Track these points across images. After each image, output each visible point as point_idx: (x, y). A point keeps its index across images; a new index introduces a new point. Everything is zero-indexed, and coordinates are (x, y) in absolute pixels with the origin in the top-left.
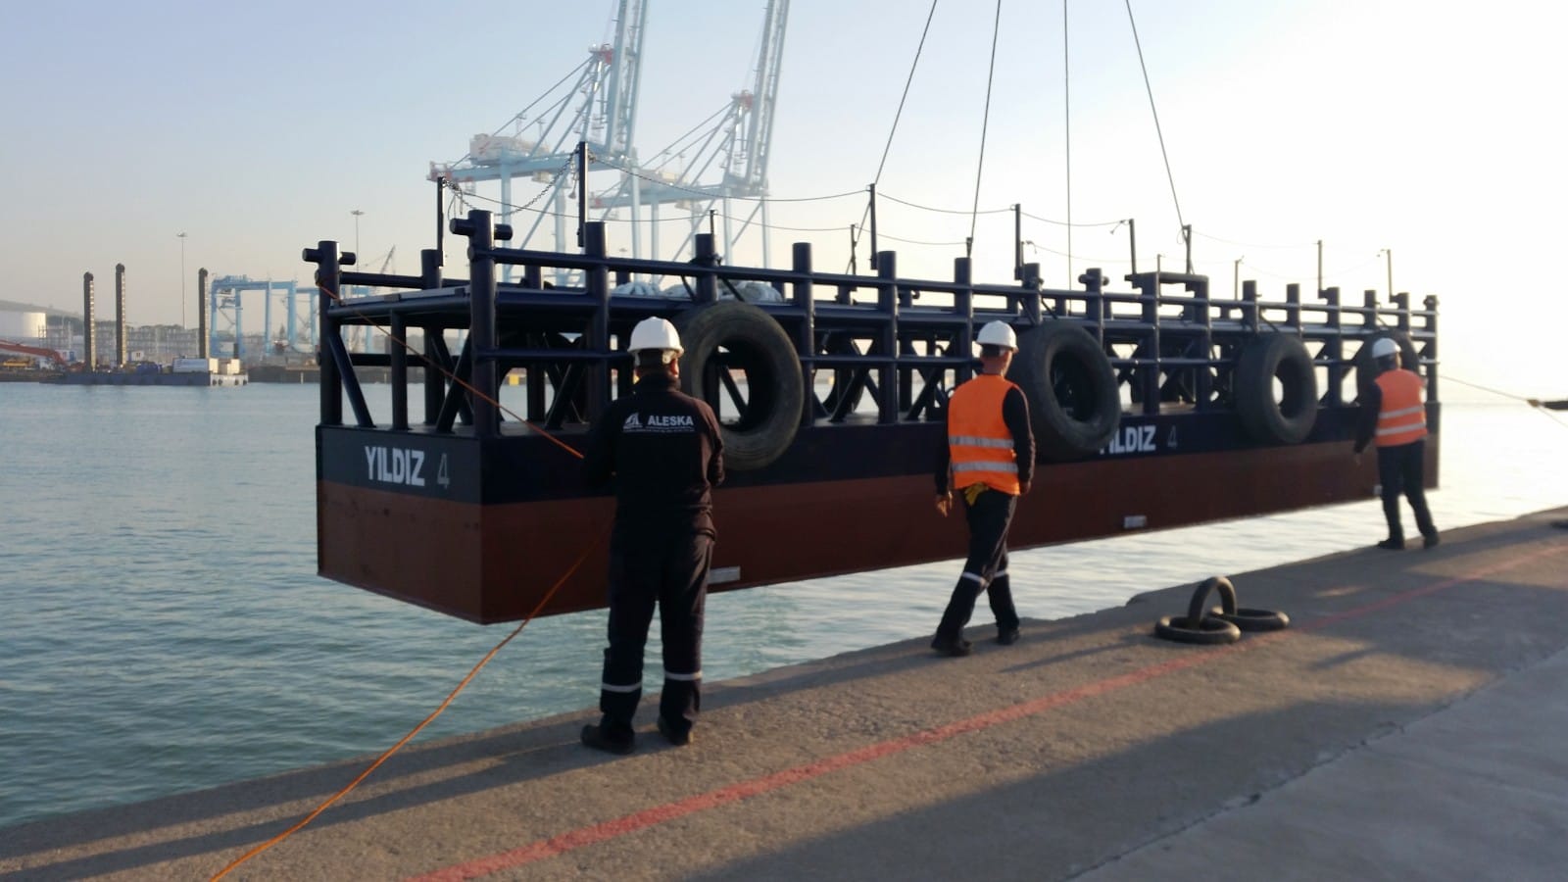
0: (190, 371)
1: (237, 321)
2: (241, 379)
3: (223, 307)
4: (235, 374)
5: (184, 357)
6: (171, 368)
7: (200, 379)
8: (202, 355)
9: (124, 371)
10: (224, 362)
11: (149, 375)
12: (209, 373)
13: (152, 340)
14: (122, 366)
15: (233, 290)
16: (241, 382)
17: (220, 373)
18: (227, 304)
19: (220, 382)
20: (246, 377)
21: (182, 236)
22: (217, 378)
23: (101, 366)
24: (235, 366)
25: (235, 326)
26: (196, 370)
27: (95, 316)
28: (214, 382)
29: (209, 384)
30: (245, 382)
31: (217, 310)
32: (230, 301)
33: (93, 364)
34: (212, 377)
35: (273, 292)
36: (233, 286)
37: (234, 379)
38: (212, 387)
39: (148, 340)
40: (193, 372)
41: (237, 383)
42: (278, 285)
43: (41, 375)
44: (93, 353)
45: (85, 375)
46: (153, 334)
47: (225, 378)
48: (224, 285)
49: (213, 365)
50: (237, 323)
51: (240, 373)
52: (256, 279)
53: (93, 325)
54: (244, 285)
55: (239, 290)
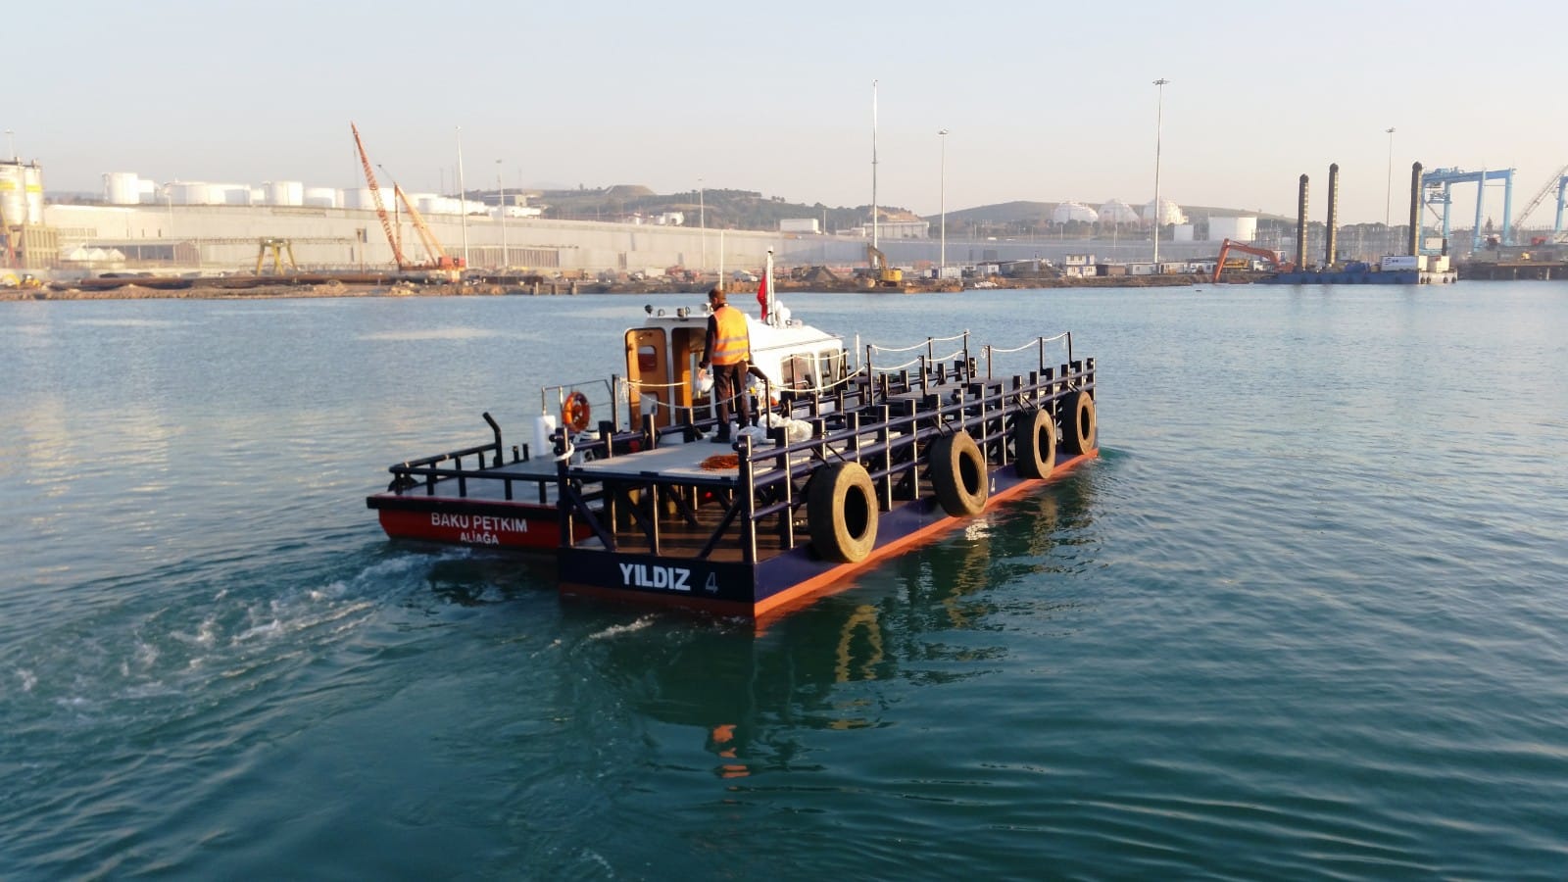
0: (1398, 269)
1: (1445, 216)
2: (1450, 276)
3: (1431, 201)
4: (1444, 272)
5: (1393, 256)
6: (1379, 266)
7: (1406, 278)
8: (1411, 253)
9: (1332, 271)
10: (1433, 259)
11: (1358, 274)
12: (1417, 271)
13: (1356, 240)
14: (1330, 265)
15: (1443, 184)
16: (1450, 280)
17: (1428, 271)
18: (1436, 199)
19: (1429, 280)
20: (1456, 275)
21: (1391, 131)
22: (1426, 275)
23: (1312, 267)
24: (1444, 263)
25: (1442, 221)
26: (1405, 269)
27: (1310, 217)
28: (1422, 280)
29: (1417, 283)
30: (1454, 280)
31: (1425, 205)
32: (1439, 195)
33: (1304, 264)
34: (1420, 275)
35: (1487, 182)
36: (1444, 179)
37: (1443, 276)
38: (1419, 286)
39: (1351, 240)
40: (1401, 270)
41: (1445, 280)
42: (1492, 175)
43: (1255, 276)
44: (1304, 254)
45: (1297, 275)
46: (1357, 233)
47: (1433, 276)
48: (1435, 178)
49: (1423, 262)
50: (1445, 218)
51: (1449, 271)
52: (1469, 170)
53: (1305, 226)
54: (1456, 177)
55: (1448, 184)
